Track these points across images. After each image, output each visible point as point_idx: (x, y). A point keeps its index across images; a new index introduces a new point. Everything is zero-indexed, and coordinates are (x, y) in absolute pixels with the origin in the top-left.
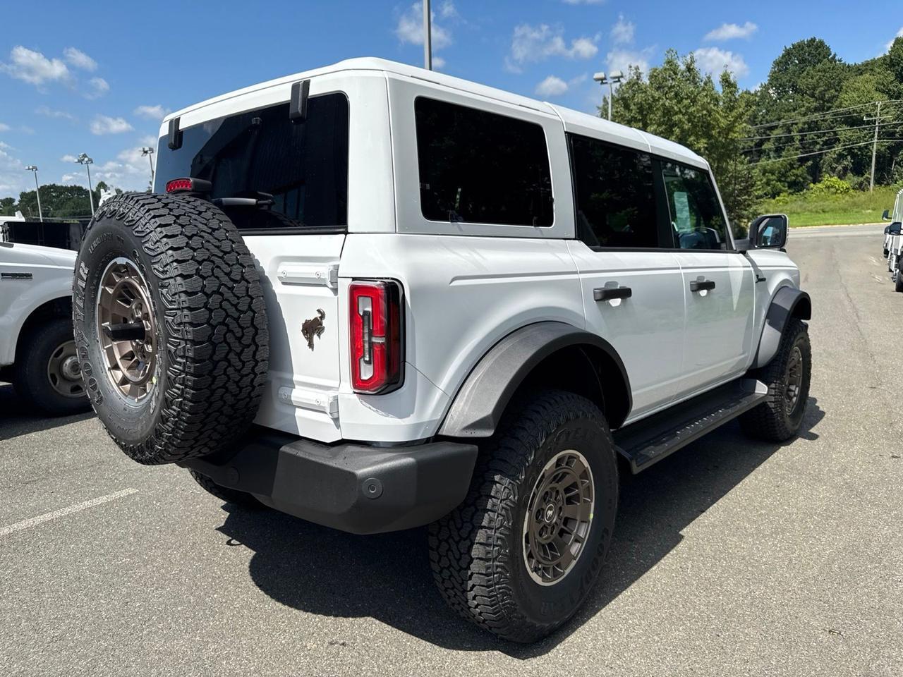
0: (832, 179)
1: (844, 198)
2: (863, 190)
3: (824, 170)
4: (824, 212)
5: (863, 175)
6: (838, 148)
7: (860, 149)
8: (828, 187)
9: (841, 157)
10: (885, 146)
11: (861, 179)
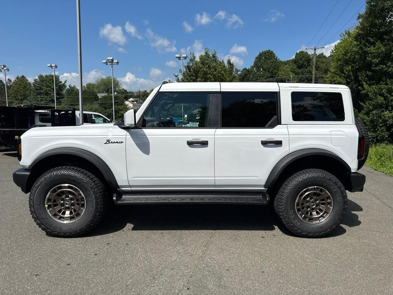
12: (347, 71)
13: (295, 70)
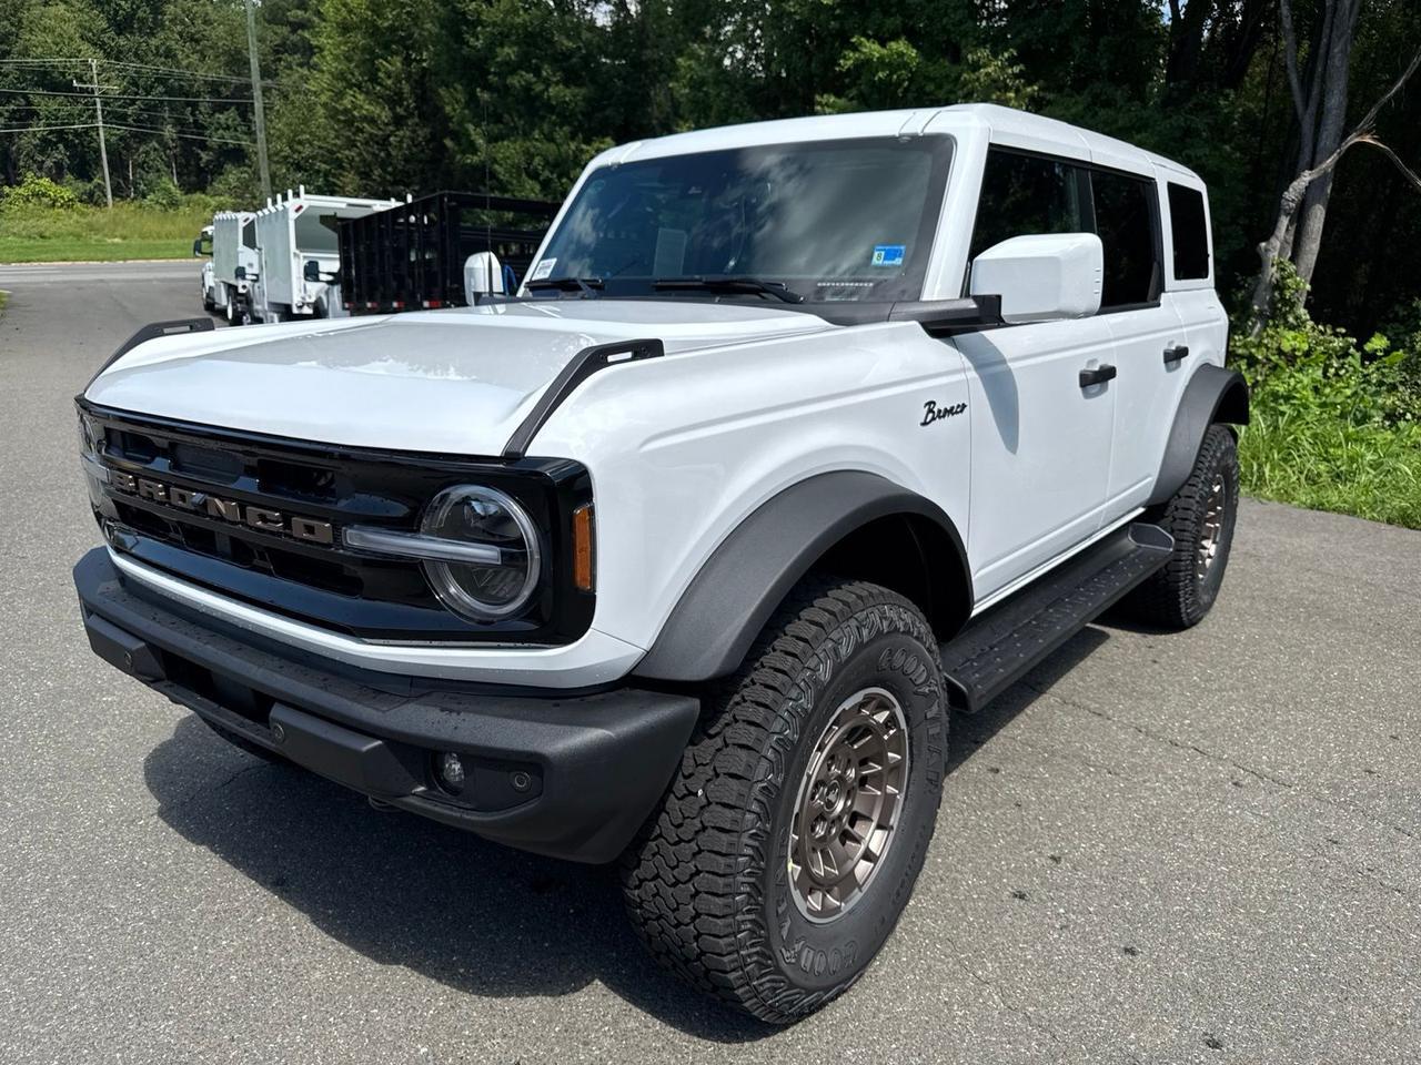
0: (41, 181)
1: (70, 218)
2: (96, 204)
3: (21, 163)
4: (42, 237)
5: (90, 180)
6: (39, 128)
7: (76, 133)
8: (36, 195)
9: (46, 145)
10: (115, 135)
11: (89, 186)
12: (389, 77)
13: (105, 38)
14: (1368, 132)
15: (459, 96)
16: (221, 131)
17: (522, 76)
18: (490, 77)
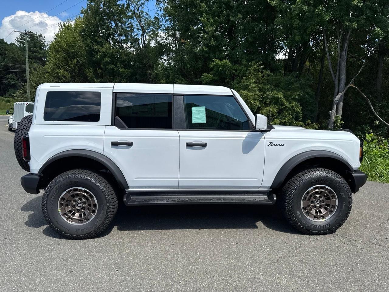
14: (352, 84)
15: (92, 71)
16: (9, 80)
17: (111, 66)
18: (101, 66)
